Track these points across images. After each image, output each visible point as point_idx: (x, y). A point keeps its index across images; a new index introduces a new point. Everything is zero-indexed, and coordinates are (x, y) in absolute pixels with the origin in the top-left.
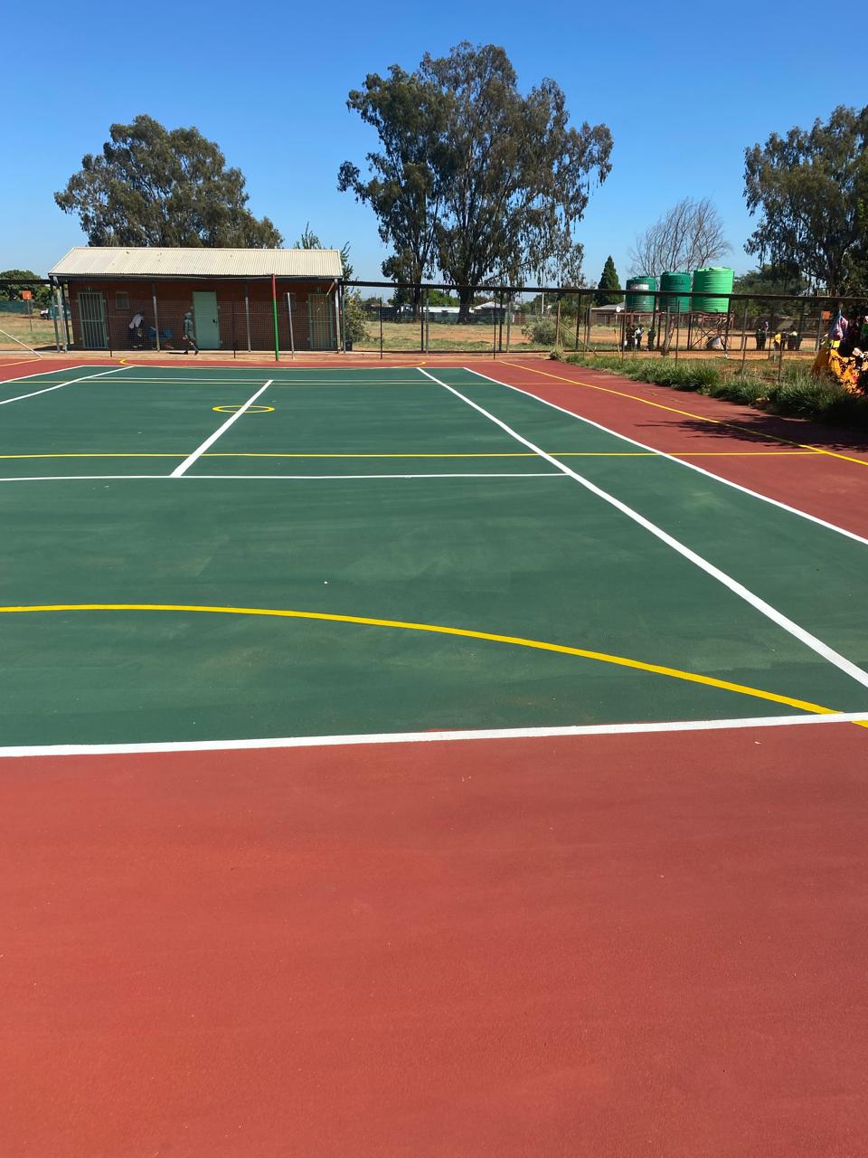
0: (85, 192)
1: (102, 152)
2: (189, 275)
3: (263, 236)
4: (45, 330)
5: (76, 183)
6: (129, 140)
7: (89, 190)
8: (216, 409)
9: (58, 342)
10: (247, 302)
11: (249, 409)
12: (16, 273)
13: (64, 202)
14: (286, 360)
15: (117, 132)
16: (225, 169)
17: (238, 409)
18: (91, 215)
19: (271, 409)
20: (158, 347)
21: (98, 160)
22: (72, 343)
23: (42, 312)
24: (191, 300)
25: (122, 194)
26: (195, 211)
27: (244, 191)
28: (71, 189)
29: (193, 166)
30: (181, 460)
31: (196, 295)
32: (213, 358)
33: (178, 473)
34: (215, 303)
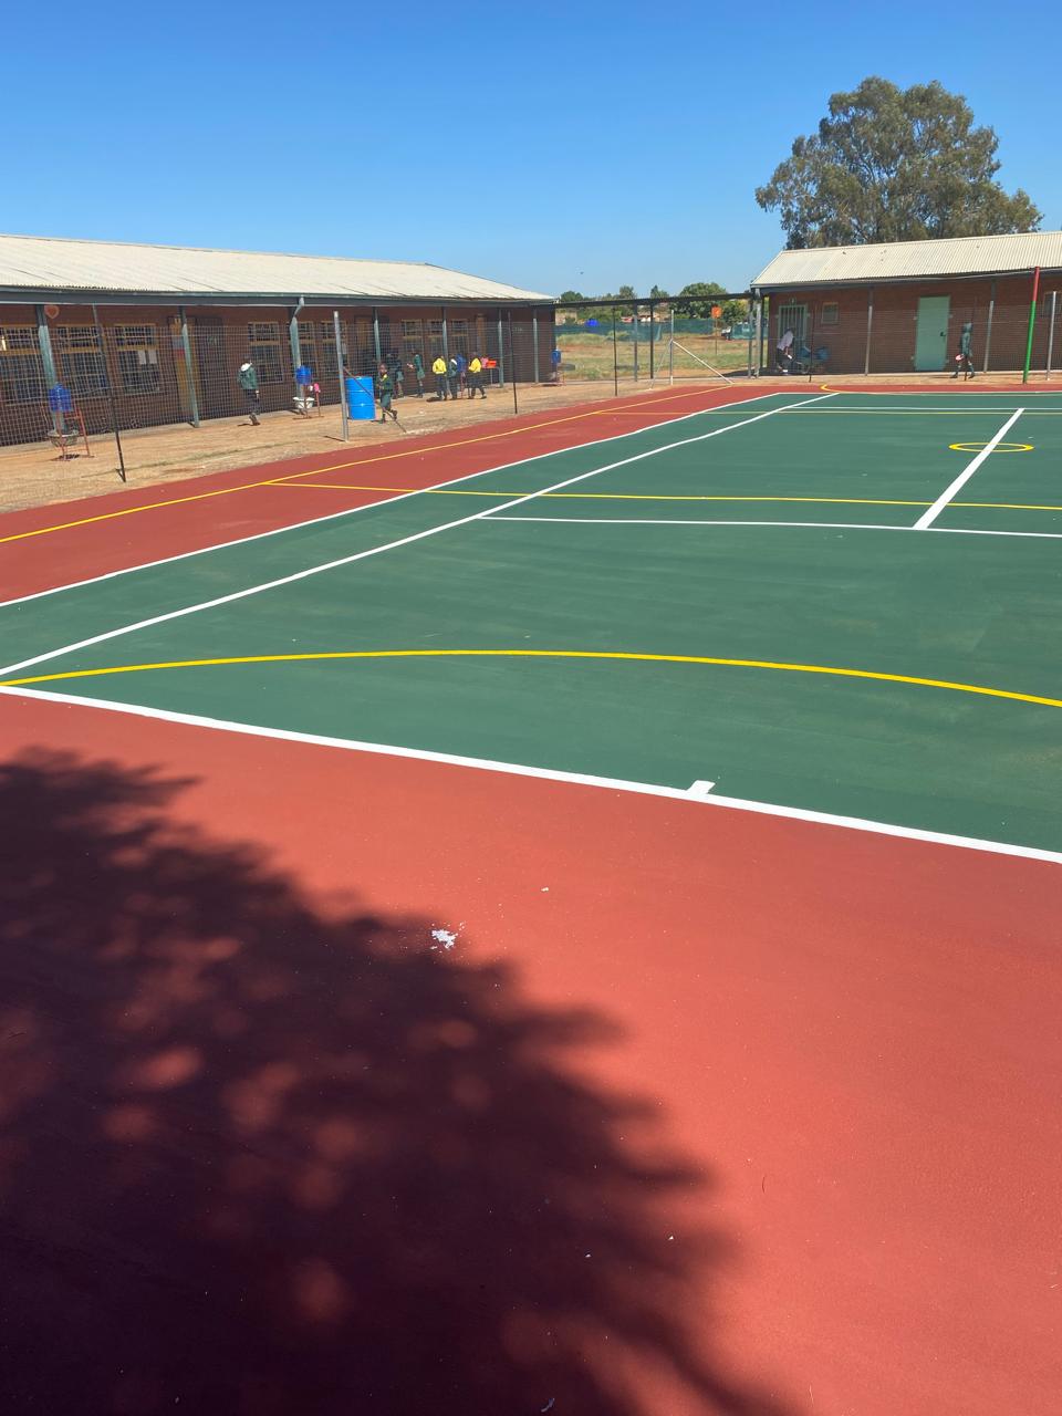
0: (791, 183)
1: (817, 132)
2: (920, 276)
3: (1015, 217)
4: (728, 353)
5: (783, 173)
6: (852, 111)
7: (796, 181)
8: (954, 447)
9: (750, 366)
10: (992, 307)
11: (997, 447)
12: (700, 286)
13: (765, 198)
14: (1037, 382)
15: (837, 103)
16: (972, 130)
17: (983, 447)
18: (795, 210)
19: (1029, 448)
20: (867, 369)
21: (812, 142)
22: (764, 366)
23: (723, 331)
24: (915, 307)
25: (836, 180)
26: (923, 192)
27: (995, 158)
28: (775, 181)
29: (929, 131)
30: (924, 509)
31: (923, 302)
32: (937, 382)
33: (923, 524)
34: (947, 310)
